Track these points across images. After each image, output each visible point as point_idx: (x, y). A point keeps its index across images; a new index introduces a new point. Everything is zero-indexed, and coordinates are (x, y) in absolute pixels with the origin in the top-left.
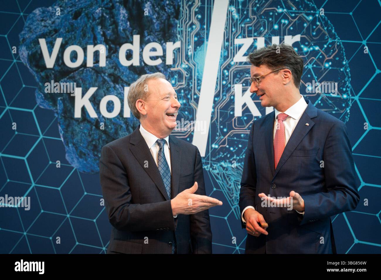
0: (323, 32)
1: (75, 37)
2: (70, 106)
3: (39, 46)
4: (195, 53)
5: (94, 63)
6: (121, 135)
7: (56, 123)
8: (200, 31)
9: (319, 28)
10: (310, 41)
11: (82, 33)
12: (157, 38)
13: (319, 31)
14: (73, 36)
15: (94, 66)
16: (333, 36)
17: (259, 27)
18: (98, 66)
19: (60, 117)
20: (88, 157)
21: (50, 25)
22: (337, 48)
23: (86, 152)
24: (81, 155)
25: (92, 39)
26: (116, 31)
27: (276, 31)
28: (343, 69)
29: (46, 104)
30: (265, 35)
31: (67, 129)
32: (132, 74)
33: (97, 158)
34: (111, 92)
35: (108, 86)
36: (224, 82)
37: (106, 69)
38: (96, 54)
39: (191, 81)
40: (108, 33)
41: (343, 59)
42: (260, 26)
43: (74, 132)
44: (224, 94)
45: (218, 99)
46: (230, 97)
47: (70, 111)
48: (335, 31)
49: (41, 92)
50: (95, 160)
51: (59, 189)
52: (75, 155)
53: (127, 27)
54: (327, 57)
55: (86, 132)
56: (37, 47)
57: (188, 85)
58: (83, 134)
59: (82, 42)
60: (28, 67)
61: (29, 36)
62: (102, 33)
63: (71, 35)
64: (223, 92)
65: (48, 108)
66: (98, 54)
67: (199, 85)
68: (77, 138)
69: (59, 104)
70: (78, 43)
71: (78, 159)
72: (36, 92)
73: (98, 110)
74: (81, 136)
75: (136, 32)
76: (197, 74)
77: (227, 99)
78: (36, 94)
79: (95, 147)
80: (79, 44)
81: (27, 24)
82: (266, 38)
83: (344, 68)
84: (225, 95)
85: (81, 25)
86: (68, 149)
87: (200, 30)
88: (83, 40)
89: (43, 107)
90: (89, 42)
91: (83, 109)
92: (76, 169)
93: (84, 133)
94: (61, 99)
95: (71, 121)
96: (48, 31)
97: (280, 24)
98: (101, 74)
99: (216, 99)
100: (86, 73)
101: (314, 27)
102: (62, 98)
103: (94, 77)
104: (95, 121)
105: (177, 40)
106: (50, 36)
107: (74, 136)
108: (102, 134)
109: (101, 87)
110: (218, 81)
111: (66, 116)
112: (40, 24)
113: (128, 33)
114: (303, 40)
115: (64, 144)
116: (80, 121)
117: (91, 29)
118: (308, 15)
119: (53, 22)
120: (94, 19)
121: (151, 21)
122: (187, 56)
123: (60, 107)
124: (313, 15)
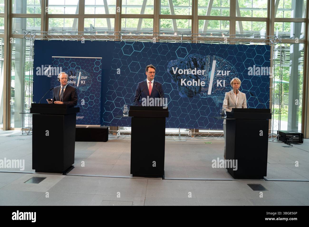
4: (209, 73)
7: (177, 86)
11: (182, 67)
12: (200, 69)
13: (234, 70)
14: (180, 67)
16: (236, 72)
22: (237, 74)
24: (183, 94)
27: (225, 70)
30: (223, 70)
31: (179, 88)
32: (195, 76)
34: (190, 80)
35: (189, 78)
36: (215, 79)
37: (188, 75)
39: (208, 79)
42: (222, 68)
47: (180, 84)
50: (186, 95)
51: (177, 101)
52: (181, 94)
55: (184, 88)
60: (170, 73)
61: (170, 66)
62: (187, 67)
64: (215, 81)
65: (174, 83)
67: (210, 80)
68: (182, 90)
70: (182, 69)
73: (186, 84)
76: (209, 77)
77: (215, 83)
79: (186, 92)
81: (169, 64)
85: (182, 65)
87: (210, 68)
90: (184, 69)
91: (183, 84)
92: (181, 97)
94: (178, 81)
95: (180, 86)
97: (226, 68)
99: (213, 83)
100: (184, 76)
103: (186, 77)
104: (186, 86)
106: (175, 67)
109: (187, 79)
112: (172, 64)
113: (194, 67)
114: (231, 72)
115: (178, 91)
116: (182, 86)
117: (185, 66)
118: (232, 67)
119: (176, 64)
120: (185, 64)
121: (199, 65)
122: (207, 73)
123: (177, 83)
124: (233, 67)
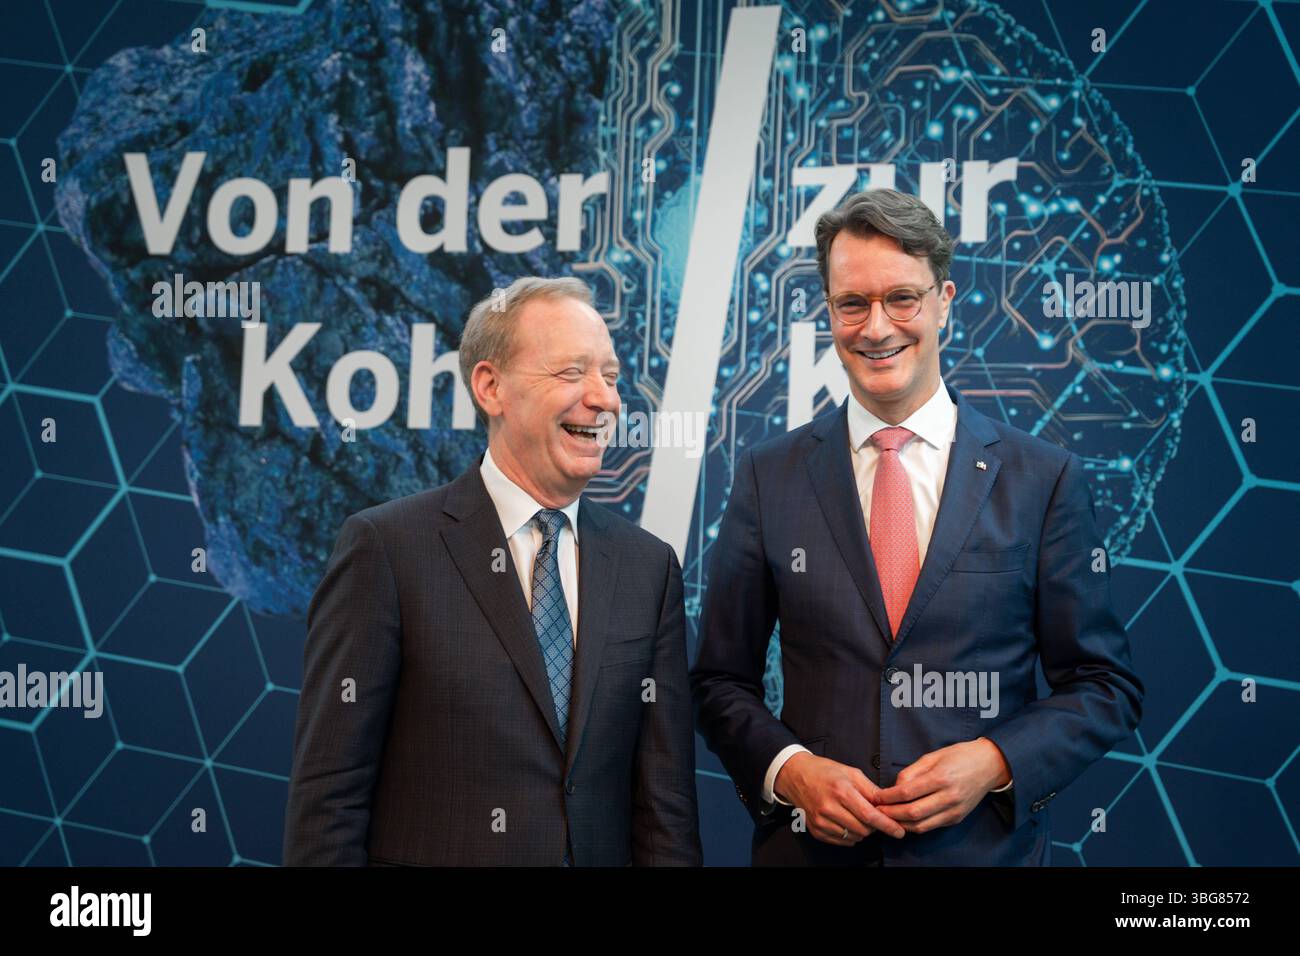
0: (1095, 150)
1: (248, 151)
2: (226, 387)
3: (125, 178)
4: (658, 212)
5: (311, 241)
6: (396, 487)
7: (177, 442)
8: (675, 140)
9: (1081, 139)
10: (1049, 181)
11: (271, 137)
12: (529, 159)
13: (1081, 148)
14: (241, 148)
15: (310, 251)
16: (1127, 167)
17: (876, 129)
18: (326, 250)
19: (189, 423)
20: (283, 563)
21: (164, 108)
22: (1143, 208)
23: (276, 546)
24: (258, 553)
25: (307, 158)
26: (388, 134)
27: (936, 145)
28: (1161, 279)
29: (144, 378)
30: (896, 157)
31: (212, 464)
32: (441, 281)
33: (312, 565)
34: (365, 341)
35: (356, 318)
36: (755, 316)
37: (351, 263)
38: (320, 211)
39: (642, 307)
40: (362, 140)
41: (1163, 245)
42: (882, 127)
43: (237, 475)
44: (755, 354)
45: (733, 372)
46: (774, 365)
47: (225, 400)
48: (1135, 149)
49: (127, 336)
50: (306, 572)
51: (180, 669)
52: (238, 552)
53: (426, 119)
54: (1109, 237)
55: (277, 474)
56: (118, 183)
57: (632, 321)
58: (268, 484)
59: (272, 166)
60: (86, 248)
61: (92, 145)
62: (340, 138)
63: (237, 142)
64: (749, 348)
65: (150, 391)
66: (326, 209)
67: (668, 322)
68: (246, 497)
69: (188, 379)
70: (259, 170)
71: (246, 568)
72: (109, 334)
73: (319, 402)
74: (260, 487)
75: (456, 136)
76: (661, 285)
77: (762, 371)
78: (110, 344)
79: (308, 529)
80: (262, 175)
81: (84, 102)
82: (902, 167)
83: (1163, 276)
84: (757, 360)
85: (270, 110)
86: (214, 532)
87: (676, 134)
88: (275, 160)
89: (130, 388)
90: (297, 167)
91: (271, 397)
92: (239, 604)
93: (273, 479)
94: (194, 362)
95: (228, 437)
96: (157, 128)
97: (947, 120)
98: (333, 277)
99: (726, 372)
100: (282, 274)
101: (1066, 134)
102: (198, 357)
103: (311, 288)
104: (311, 439)
105: (598, 169)
106: (163, 146)
107: (235, 488)
108: (333, 482)
109: (334, 321)
110: (734, 309)
111: (211, 420)
112: (130, 103)
113: (429, 140)
114: (1025, 179)
115: (201, 513)
116: (256, 437)
117: (304, 125)
118: (1045, 91)
119: (176, 99)
120: (316, 92)
121: (508, 103)
122: (629, 222)
123: (190, 387)
124: (1063, 92)
